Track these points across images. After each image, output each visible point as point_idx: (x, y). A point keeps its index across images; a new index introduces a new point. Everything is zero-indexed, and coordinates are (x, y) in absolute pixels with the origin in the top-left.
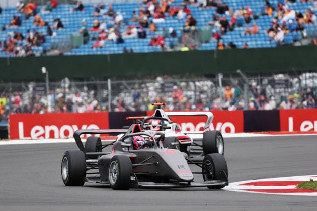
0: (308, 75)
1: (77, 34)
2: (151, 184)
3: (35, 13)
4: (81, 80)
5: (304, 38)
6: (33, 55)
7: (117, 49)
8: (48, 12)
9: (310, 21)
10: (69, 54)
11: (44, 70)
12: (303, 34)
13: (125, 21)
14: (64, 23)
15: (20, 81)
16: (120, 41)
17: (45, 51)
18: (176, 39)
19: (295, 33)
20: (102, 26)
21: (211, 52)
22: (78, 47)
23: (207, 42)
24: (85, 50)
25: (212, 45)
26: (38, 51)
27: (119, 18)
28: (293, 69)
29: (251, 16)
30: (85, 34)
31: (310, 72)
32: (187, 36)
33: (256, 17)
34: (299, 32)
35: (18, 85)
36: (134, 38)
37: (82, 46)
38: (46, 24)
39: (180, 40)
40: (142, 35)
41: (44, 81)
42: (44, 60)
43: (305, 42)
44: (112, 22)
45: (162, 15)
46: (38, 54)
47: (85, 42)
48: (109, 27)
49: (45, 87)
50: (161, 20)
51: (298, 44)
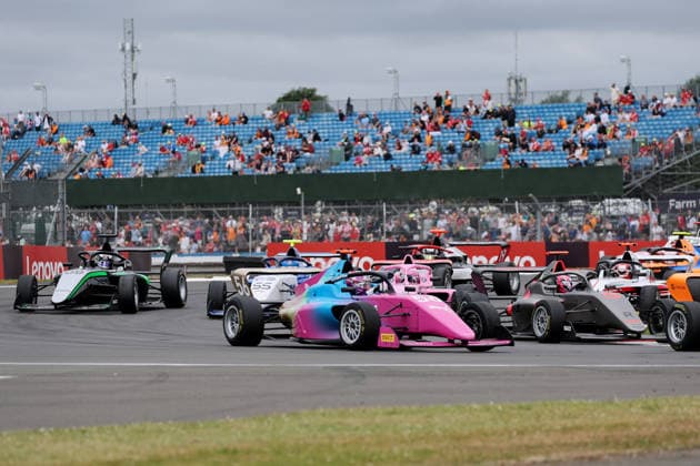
0: (612, 201)
1: (338, 148)
2: (591, 336)
3: (287, 123)
4: (342, 203)
5: (607, 157)
6: (283, 172)
7: (384, 167)
8: (302, 122)
9: (614, 137)
10: (329, 172)
11: (299, 191)
12: (606, 152)
13: (394, 133)
14: (321, 135)
15: (269, 204)
16: (388, 157)
17: (298, 168)
18: (455, 156)
19: (596, 150)
20: (366, 140)
21: (497, 171)
22: (338, 164)
23: (492, 160)
24: (347, 168)
25: (499, 163)
26: (290, 168)
27: (387, 130)
28: (595, 193)
29: (545, 129)
30: (348, 148)
31: (614, 197)
32: (468, 152)
33: (550, 132)
34: (601, 150)
35: (266, 208)
36: (405, 154)
37: (344, 162)
38: (301, 136)
39: (460, 157)
40: (415, 151)
41: (298, 204)
42: (298, 179)
43: (609, 162)
44: (379, 135)
45: (436, 127)
46: (291, 172)
47: (347, 158)
48: (375, 140)
49: (299, 211)
50: (438, 133)
51: (600, 164)
